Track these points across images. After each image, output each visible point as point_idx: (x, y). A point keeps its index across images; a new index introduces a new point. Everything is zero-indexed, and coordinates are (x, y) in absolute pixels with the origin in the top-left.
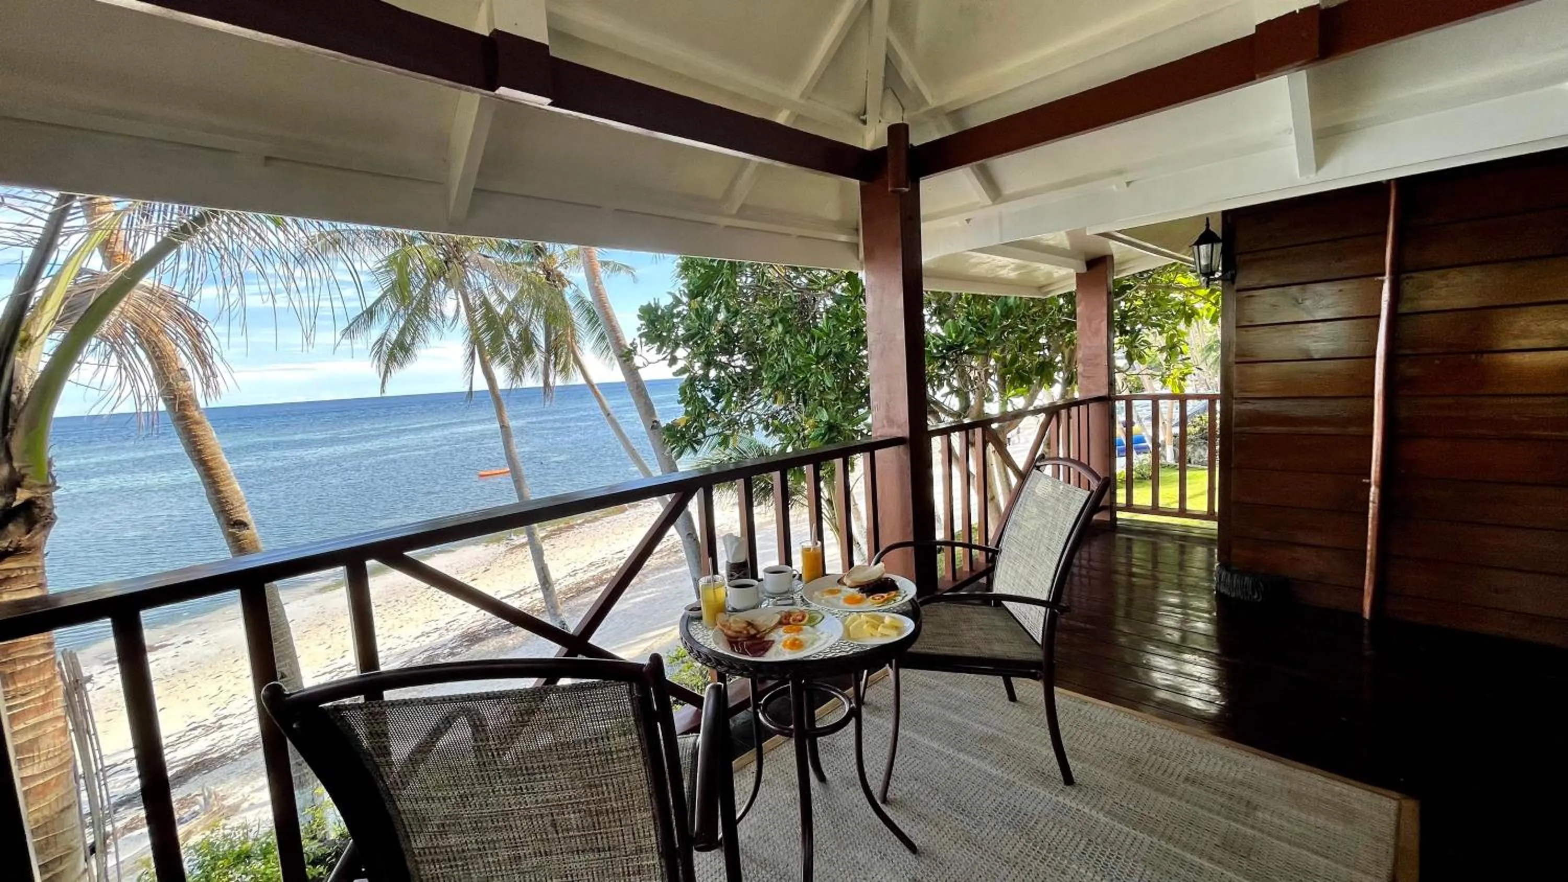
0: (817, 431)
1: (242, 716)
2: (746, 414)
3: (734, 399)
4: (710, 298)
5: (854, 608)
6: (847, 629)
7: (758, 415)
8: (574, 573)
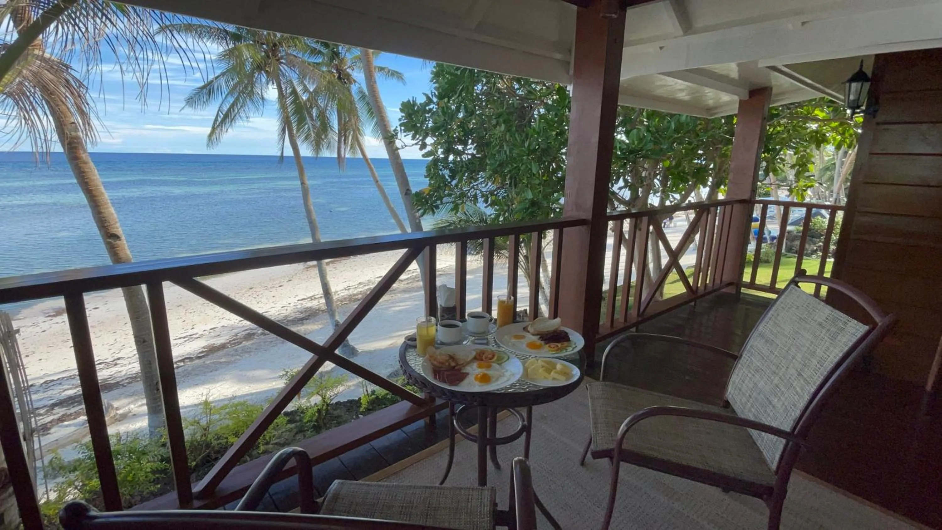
0: (522, 206)
1: (130, 359)
2: (473, 189)
3: (465, 178)
4: (454, 100)
5: (533, 352)
6: (526, 370)
7: (481, 192)
8: (348, 288)
